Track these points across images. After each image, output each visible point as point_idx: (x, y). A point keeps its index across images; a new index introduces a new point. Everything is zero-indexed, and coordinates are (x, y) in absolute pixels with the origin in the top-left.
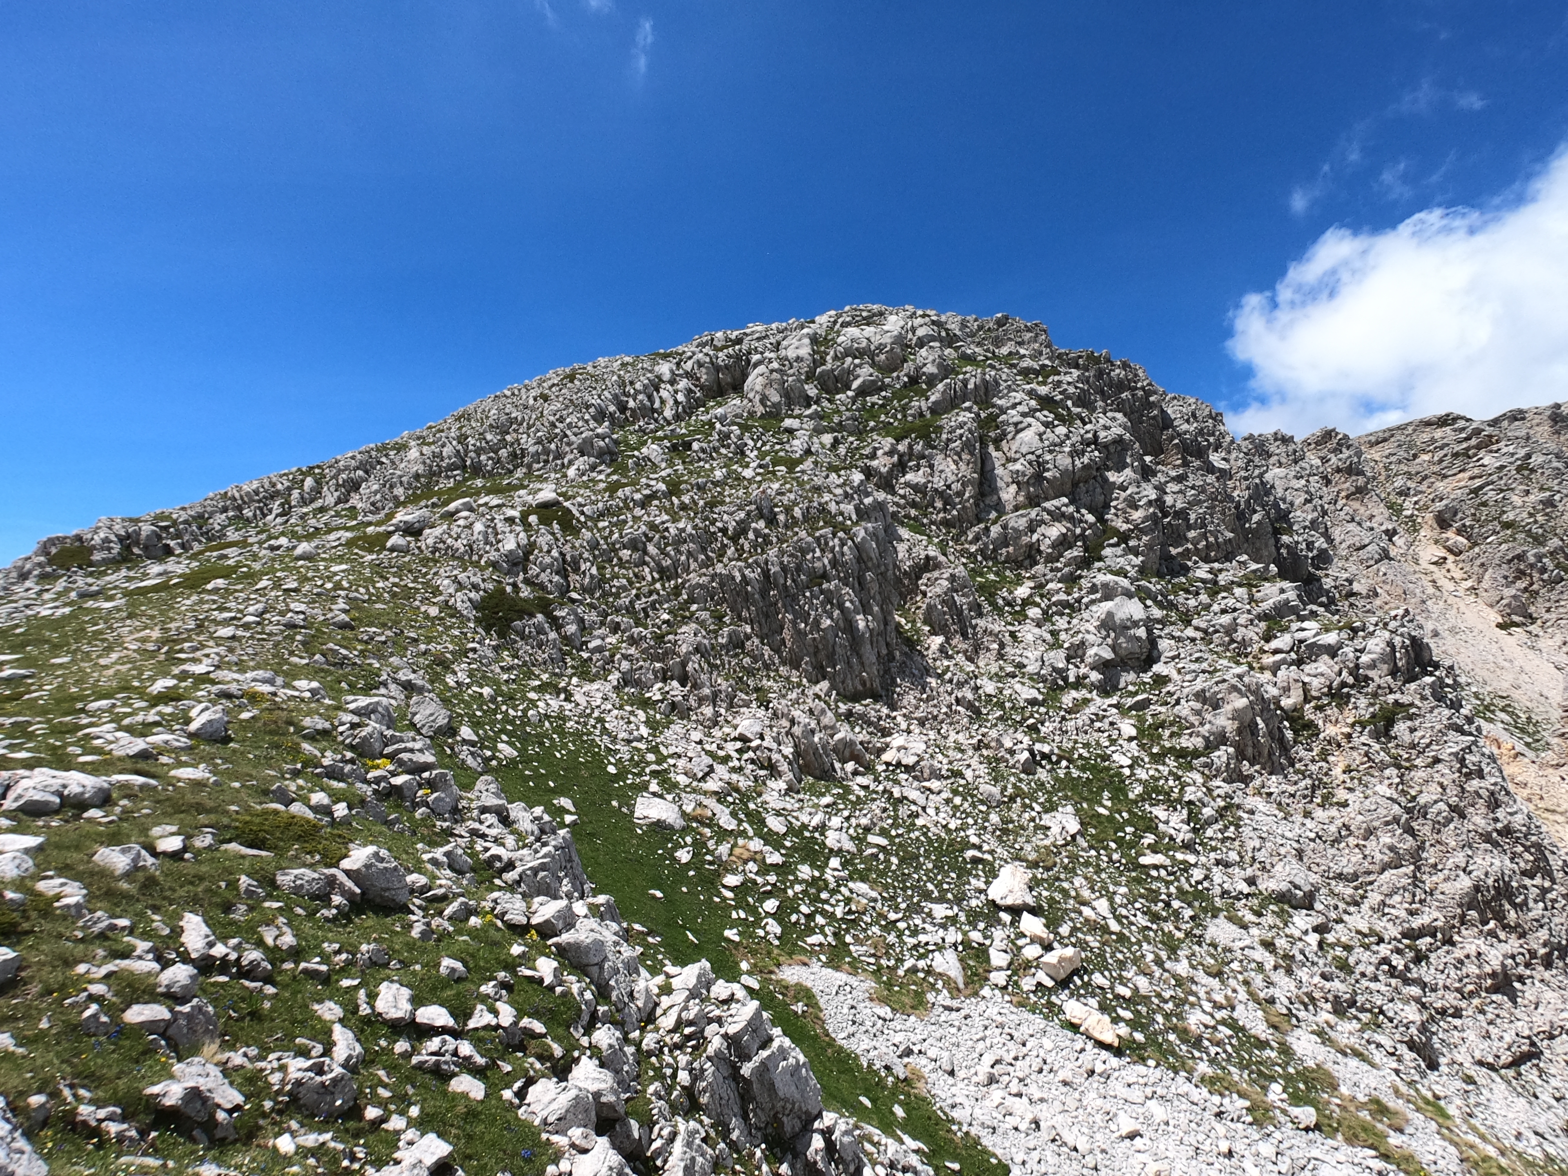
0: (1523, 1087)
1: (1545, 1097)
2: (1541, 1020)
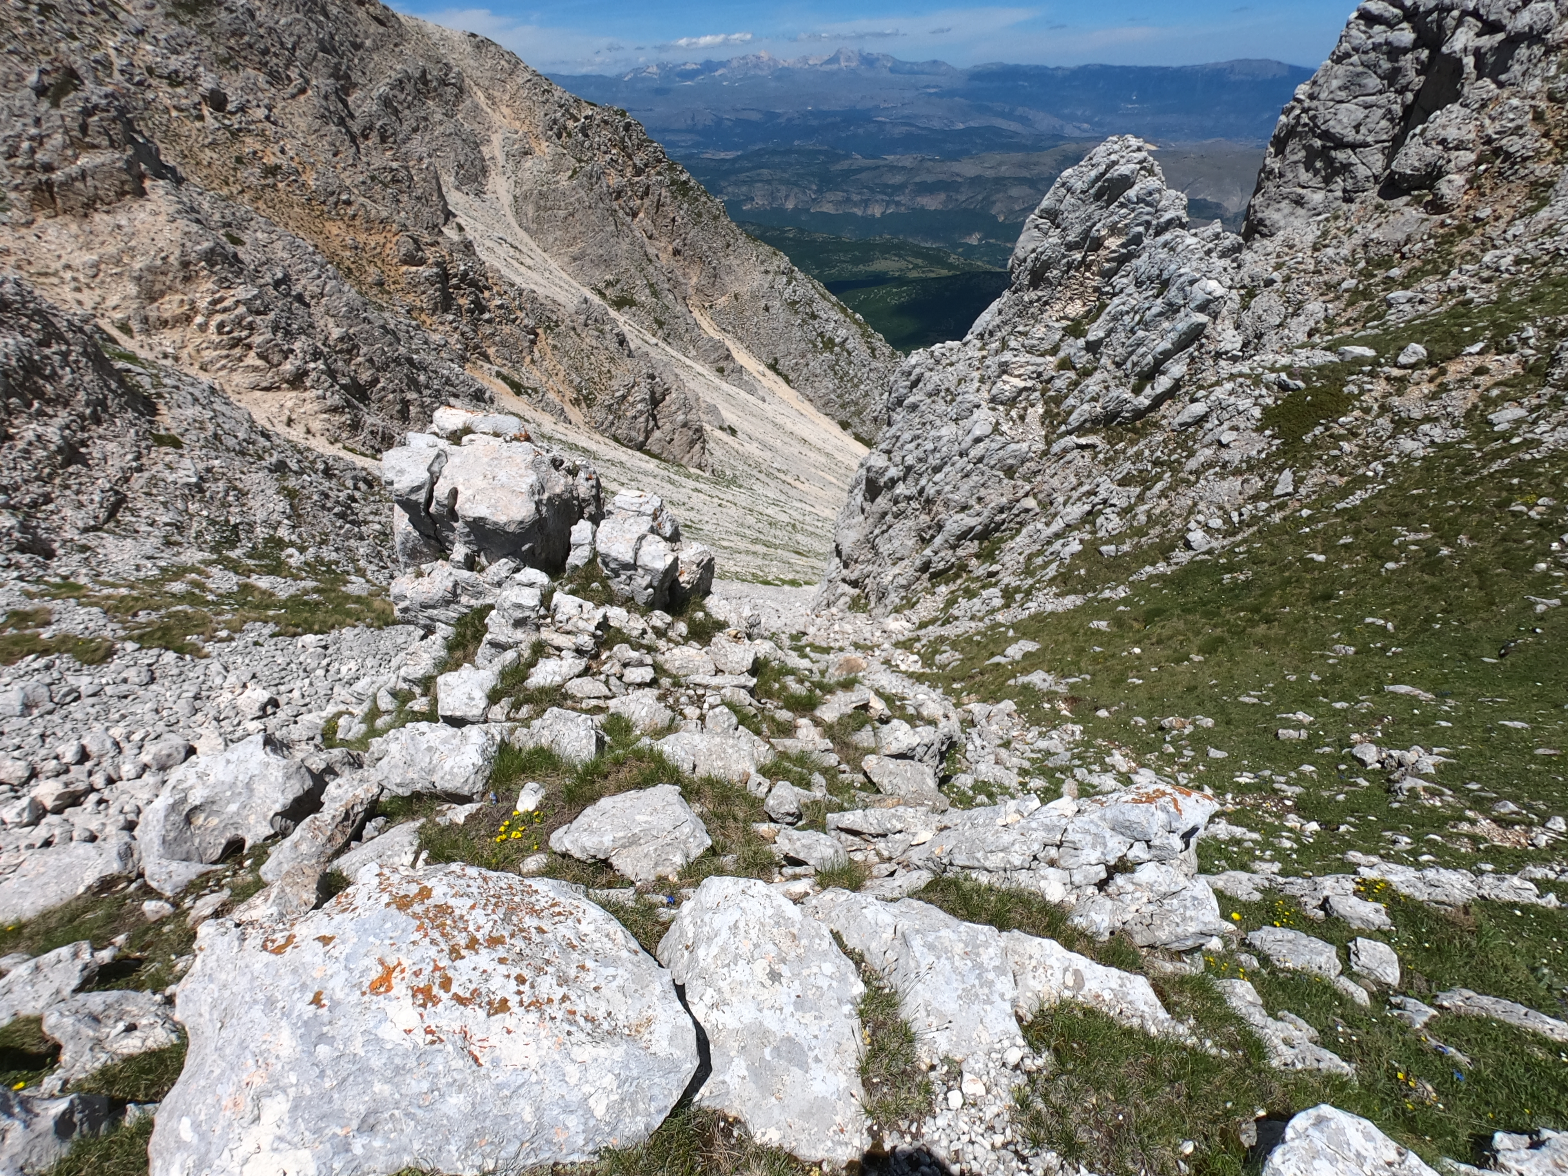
0: (125, 530)
1: (143, 528)
2: (113, 471)
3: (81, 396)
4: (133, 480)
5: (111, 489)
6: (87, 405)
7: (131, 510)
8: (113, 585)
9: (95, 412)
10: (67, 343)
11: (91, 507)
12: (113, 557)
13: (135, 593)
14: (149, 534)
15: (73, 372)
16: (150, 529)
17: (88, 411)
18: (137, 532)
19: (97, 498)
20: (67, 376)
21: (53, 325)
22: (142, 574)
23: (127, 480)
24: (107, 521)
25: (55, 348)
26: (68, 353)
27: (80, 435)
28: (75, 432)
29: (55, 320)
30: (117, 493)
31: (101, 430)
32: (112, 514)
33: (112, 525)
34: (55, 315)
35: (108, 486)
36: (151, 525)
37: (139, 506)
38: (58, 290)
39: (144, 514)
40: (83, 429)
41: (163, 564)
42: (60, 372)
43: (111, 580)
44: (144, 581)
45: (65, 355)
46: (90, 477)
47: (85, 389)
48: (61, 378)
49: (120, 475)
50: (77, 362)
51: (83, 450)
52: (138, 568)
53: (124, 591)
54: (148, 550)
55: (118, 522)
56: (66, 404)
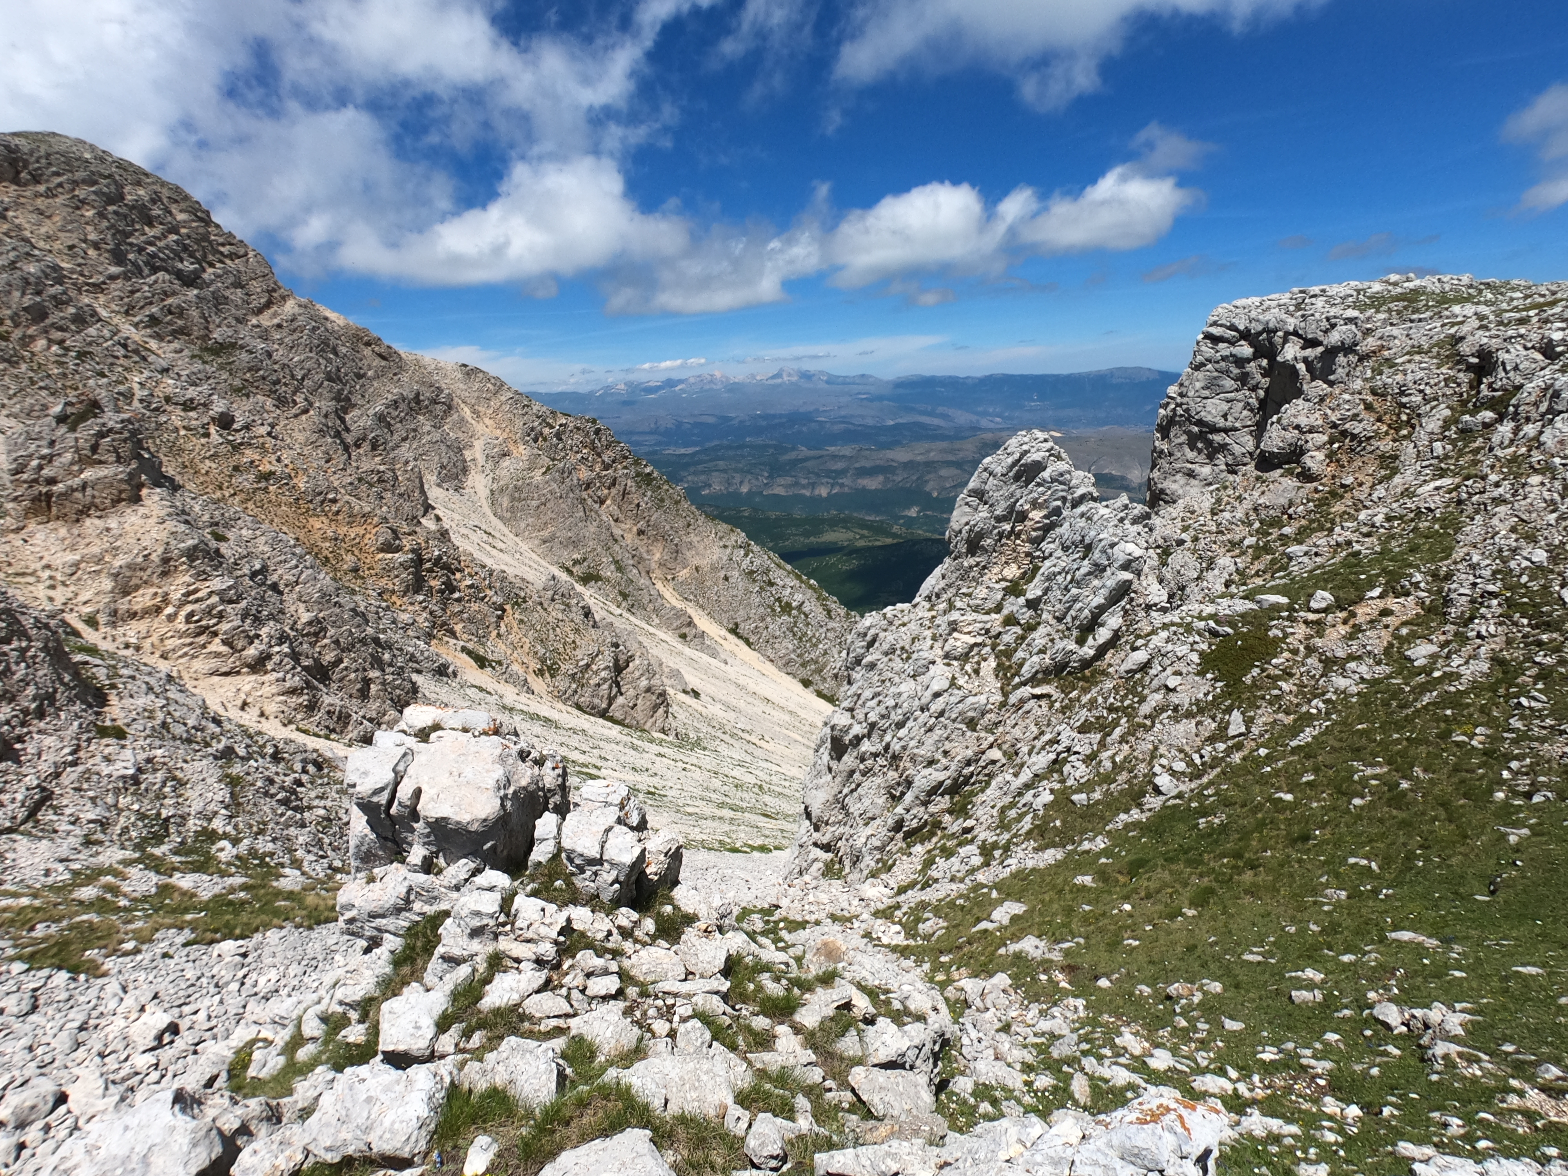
0: (42, 830)
1: (64, 827)
2: (45, 767)
3: (31, 691)
4: (64, 775)
5: (38, 786)
6: (34, 699)
7: (55, 808)
8: (15, 895)
9: (40, 707)
10: (30, 640)
11: (11, 807)
12: (22, 863)
13: (37, 903)
14: (68, 833)
15: (28, 667)
16: (71, 827)
17: (33, 706)
18: (55, 831)
19: (19, 797)
20: (21, 671)
21: (19, 622)
22: (50, 880)
23: (58, 775)
24: (24, 822)
25: (15, 644)
26: (28, 648)
27: (18, 731)
28: (14, 728)
29: (22, 618)
30: (44, 789)
31: (42, 725)
32: (32, 814)
33: (30, 825)
34: (24, 613)
35: (35, 782)
36: (73, 823)
37: (65, 802)
38: (31, 588)
39: (68, 811)
40: (23, 724)
41: (76, 866)
42: (14, 668)
43: (13, 888)
44: (51, 888)
45: (23, 651)
46: (18, 774)
47: (36, 684)
48: (13, 674)
49: (52, 770)
50: (34, 657)
51: (18, 746)
52: (47, 873)
53: (25, 901)
54: (64, 851)
55: (38, 821)
56: (12, 699)
